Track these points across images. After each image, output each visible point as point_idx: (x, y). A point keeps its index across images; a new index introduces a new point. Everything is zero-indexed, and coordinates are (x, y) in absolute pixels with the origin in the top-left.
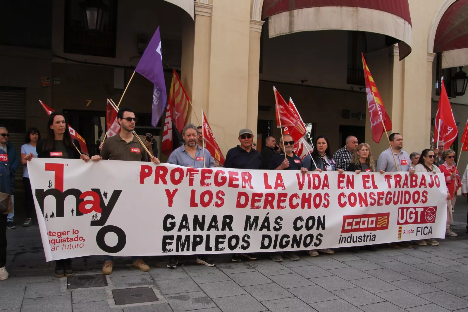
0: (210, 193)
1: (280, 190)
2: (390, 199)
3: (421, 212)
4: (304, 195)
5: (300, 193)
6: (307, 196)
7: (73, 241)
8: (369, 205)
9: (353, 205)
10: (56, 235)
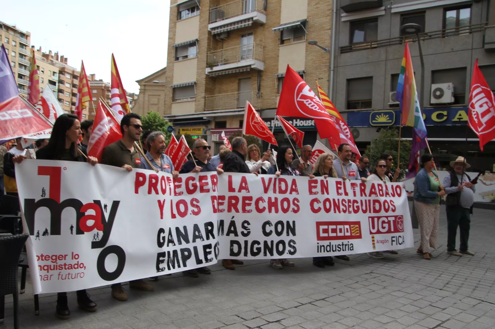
1: (244, 193)
2: (358, 207)
3: (393, 221)
4: (270, 199)
5: (266, 197)
6: (273, 200)
7: (72, 268)
8: (341, 212)
9: (328, 211)
10: (50, 259)
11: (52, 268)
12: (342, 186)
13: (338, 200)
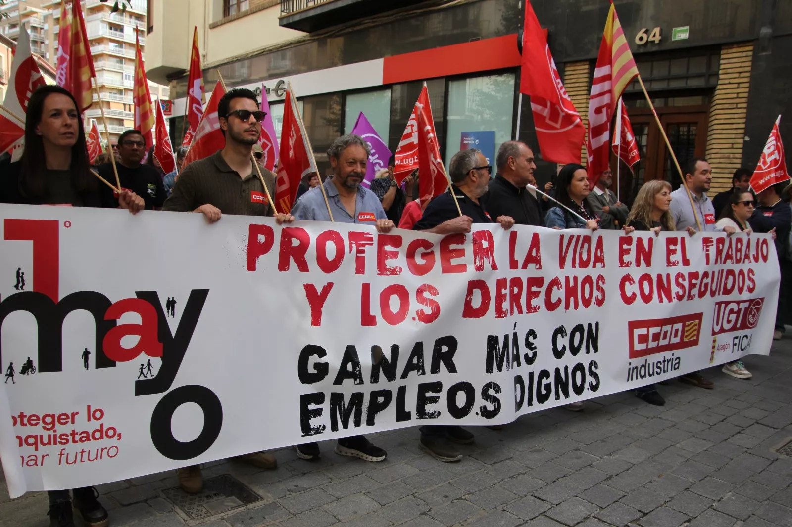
0: (401, 291)
1: (532, 270)
2: (706, 285)
3: (745, 309)
4: (567, 280)
5: (562, 277)
6: (572, 283)
7: (88, 440)
8: (673, 300)
9: (647, 299)
10: (41, 422)
11: (45, 440)
12: (678, 247)
13: (668, 276)
